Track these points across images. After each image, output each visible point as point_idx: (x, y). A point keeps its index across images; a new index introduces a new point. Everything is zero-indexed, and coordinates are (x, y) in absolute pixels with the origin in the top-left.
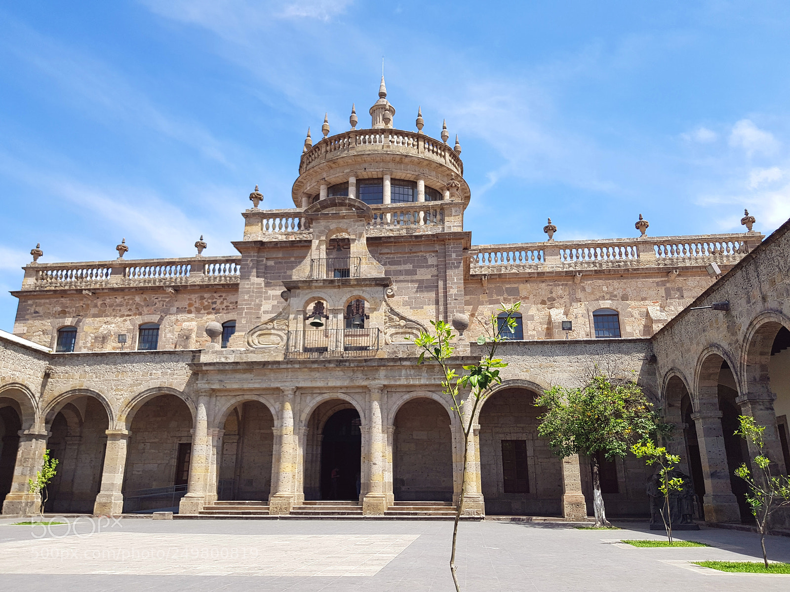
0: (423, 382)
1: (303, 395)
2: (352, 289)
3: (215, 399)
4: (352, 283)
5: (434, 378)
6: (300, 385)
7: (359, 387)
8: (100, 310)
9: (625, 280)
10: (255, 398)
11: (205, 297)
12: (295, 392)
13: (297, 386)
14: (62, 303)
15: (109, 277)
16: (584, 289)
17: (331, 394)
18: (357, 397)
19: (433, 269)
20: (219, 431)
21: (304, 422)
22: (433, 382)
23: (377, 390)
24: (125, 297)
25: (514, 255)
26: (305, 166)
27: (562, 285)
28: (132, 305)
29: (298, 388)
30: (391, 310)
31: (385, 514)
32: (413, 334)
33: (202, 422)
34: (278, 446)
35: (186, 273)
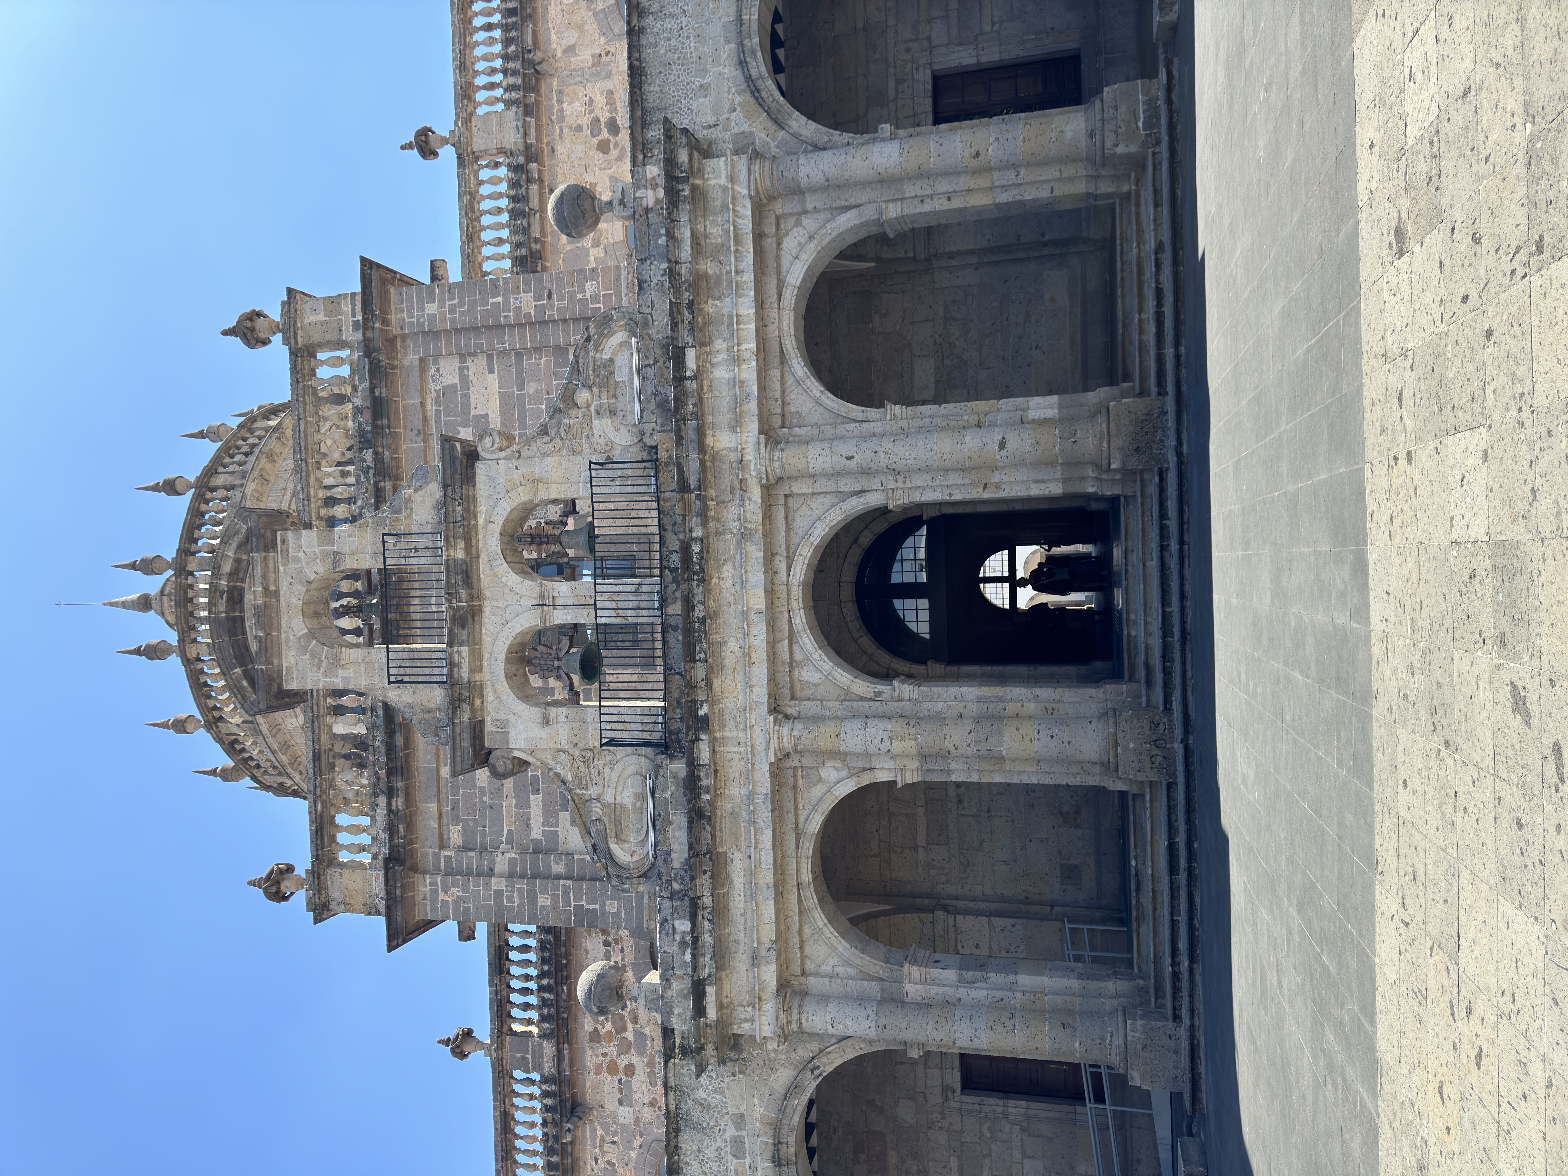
0: (747, 308)
1: (798, 694)
2: (480, 556)
3: (812, 980)
4: (460, 554)
5: (737, 272)
6: (761, 693)
7: (768, 516)
10: (808, 847)
12: (787, 717)
13: (766, 708)
16: (570, 49)
17: (794, 605)
18: (800, 523)
19: (472, 368)
21: (880, 687)
23: (777, 454)
27: (560, 102)
29: (775, 709)
30: (544, 431)
31: (1162, 392)
32: (611, 361)
33: (882, 1022)
34: (953, 766)
35: (532, 1082)
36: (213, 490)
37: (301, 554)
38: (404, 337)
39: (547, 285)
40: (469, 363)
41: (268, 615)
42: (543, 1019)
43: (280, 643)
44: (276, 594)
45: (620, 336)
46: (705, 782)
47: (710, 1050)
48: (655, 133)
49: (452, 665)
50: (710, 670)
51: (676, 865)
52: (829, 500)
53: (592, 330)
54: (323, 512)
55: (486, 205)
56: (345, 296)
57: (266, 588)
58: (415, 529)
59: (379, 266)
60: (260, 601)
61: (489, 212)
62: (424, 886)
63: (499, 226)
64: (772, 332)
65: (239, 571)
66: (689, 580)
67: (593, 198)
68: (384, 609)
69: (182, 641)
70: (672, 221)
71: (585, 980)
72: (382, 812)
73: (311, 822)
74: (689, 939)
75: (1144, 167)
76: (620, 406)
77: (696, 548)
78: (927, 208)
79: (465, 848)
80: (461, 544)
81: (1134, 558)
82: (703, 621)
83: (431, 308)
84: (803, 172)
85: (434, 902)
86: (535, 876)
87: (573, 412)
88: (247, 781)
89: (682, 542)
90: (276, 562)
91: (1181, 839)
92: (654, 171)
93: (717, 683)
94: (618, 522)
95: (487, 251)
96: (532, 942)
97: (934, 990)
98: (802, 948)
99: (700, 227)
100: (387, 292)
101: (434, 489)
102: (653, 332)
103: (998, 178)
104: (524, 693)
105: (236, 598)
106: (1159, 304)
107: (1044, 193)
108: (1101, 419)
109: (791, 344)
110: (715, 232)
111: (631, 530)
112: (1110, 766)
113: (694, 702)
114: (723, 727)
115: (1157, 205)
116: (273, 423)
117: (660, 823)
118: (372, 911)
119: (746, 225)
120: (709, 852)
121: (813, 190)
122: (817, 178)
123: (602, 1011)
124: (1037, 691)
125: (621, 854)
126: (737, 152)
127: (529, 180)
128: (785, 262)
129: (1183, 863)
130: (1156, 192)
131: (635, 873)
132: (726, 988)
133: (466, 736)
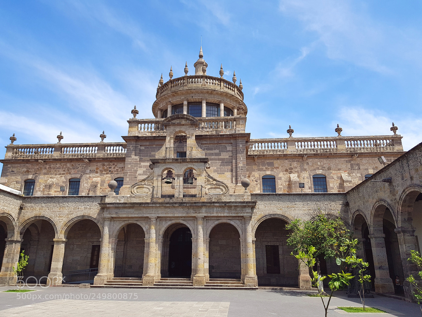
0: (225, 215)
1: (161, 221)
2: (187, 164)
3: (113, 222)
4: (188, 161)
5: (232, 213)
6: (160, 216)
7: (191, 217)
8: (48, 171)
9: (329, 159)
10: (135, 222)
11: (105, 164)
12: (157, 219)
13: (158, 216)
14: (27, 167)
15: (53, 153)
16: (308, 164)
17: (176, 220)
18: (190, 222)
19: (230, 153)
20: (115, 240)
21: (161, 236)
22: (231, 215)
23: (201, 219)
24: (62, 164)
25: (271, 144)
26: (159, 94)
27: (297, 161)
28: (65, 168)
29: (158, 217)
30: (209, 175)
31: (205, 286)
32: (220, 188)
33: (106, 235)
34: (147, 248)
35: (95, 151)
36: (220, 82)
37: (190, 130)
38: (236, 140)
39: (244, 169)
41: (179, 125)
44: (183, 126)
46: (146, 205)
48: (255, 199)
49: (169, 159)
52: (193, 227)
56: (245, 130)
58: (193, 152)
59: (250, 138)
63: (271, 147)
67: (247, 187)
69: (188, 77)
74: (120, 202)
76: (212, 190)
77: (185, 205)
78: (241, 246)
79: (140, 150)
82: (173, 206)
87: (212, 181)
88: (160, 86)
92: (250, 198)
93: (162, 207)
98: (118, 221)
102: (223, 197)
108: (203, 275)
109: (221, 221)
110: (239, 209)
114: (155, 208)
117: (140, 196)
118: (129, 133)
119: (239, 215)
120: (134, 206)
121: (245, 226)
125: (135, 189)
126: (251, 213)
128: (234, 221)
131: (132, 190)
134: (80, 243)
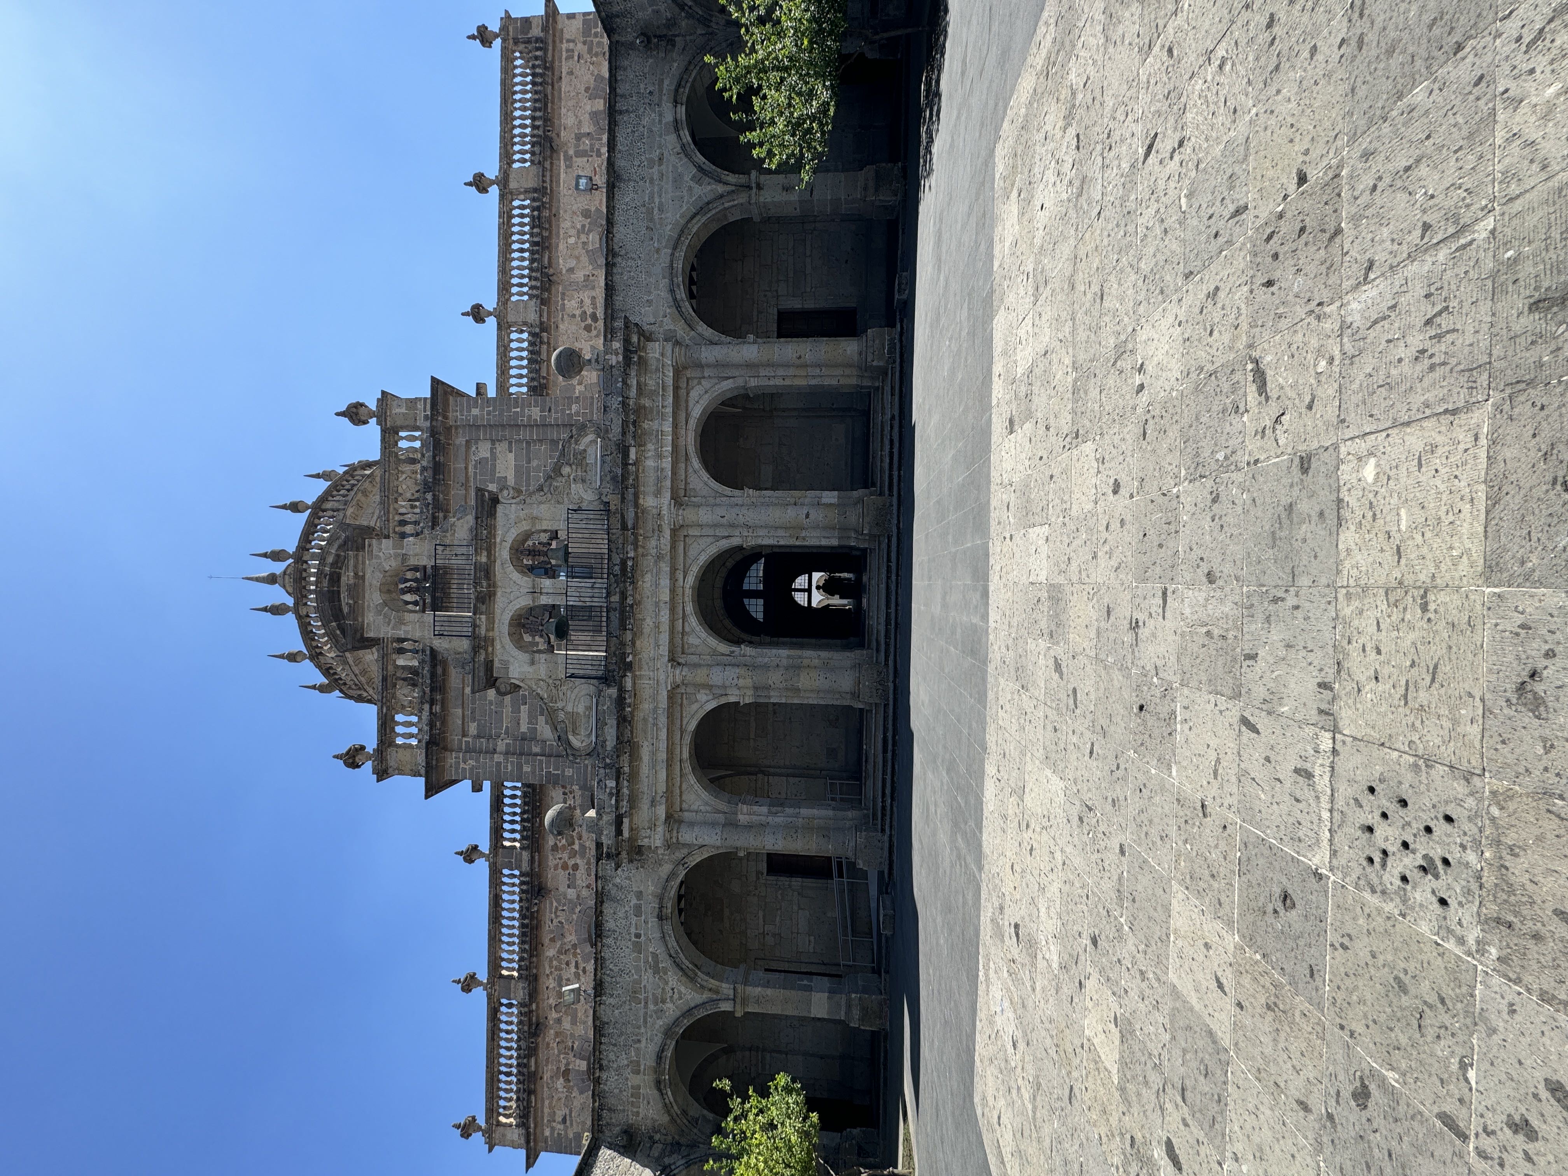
0: (668, 428)
1: (686, 651)
2: (497, 561)
3: (686, 814)
4: (484, 559)
5: (663, 407)
6: (664, 650)
7: (673, 547)
8: (566, 1013)
10: (687, 739)
12: (679, 664)
13: (667, 658)
14: (552, 1077)
15: (515, 1002)
16: (571, 270)
17: (686, 599)
18: (692, 553)
19: (499, 449)
20: (745, 802)
21: (733, 649)
22: (669, 410)
23: (681, 512)
24: (548, 972)
27: (563, 299)
29: (672, 659)
30: (541, 489)
31: (891, 494)
32: (585, 450)
33: (725, 836)
34: (772, 693)
35: (514, 876)
36: (324, 511)
37: (381, 554)
38: (457, 427)
39: (548, 404)
40: (497, 445)
41: (356, 590)
42: (523, 838)
43: (363, 608)
44: (363, 577)
45: (591, 437)
46: (628, 701)
47: (624, 854)
48: (619, 324)
49: (475, 626)
50: (635, 635)
51: (609, 748)
52: (710, 540)
53: (574, 432)
54: (397, 529)
55: (514, 354)
56: (420, 399)
57: (356, 574)
58: (456, 543)
59: (443, 383)
60: (352, 581)
61: (516, 358)
62: (451, 759)
63: (521, 367)
64: (682, 442)
65: (338, 562)
66: (625, 582)
67: (580, 357)
68: (434, 589)
69: (296, 604)
70: (626, 375)
71: (550, 815)
72: (426, 714)
73: (378, 719)
74: (614, 791)
75: (887, 374)
76: (588, 477)
77: (630, 563)
78: (771, 383)
79: (479, 736)
80: (485, 553)
81: (873, 582)
82: (632, 606)
83: (475, 411)
84: (703, 355)
85: (457, 769)
86: (521, 754)
87: (560, 479)
88: (337, 693)
89: (622, 559)
90: (364, 557)
91: (890, 734)
92: (617, 345)
93: (638, 643)
94: (584, 545)
95: (513, 381)
96: (518, 793)
97: (754, 818)
98: (681, 796)
99: (642, 379)
100: (447, 400)
101: (470, 519)
102: (610, 436)
103: (812, 371)
104: (520, 645)
105: (335, 579)
106: (891, 448)
107: (834, 382)
108: (860, 506)
109: (691, 449)
110: (651, 383)
111: (591, 551)
112: (855, 695)
113: (624, 653)
114: (640, 669)
115: (892, 395)
116: (367, 472)
117: (600, 724)
118: (416, 774)
119: (670, 381)
120: (629, 741)
121: (709, 366)
122: (711, 360)
123: (560, 833)
124: (820, 653)
125: (575, 742)
126: (666, 340)
127: (541, 343)
128: (691, 404)
129: (890, 747)
130: (893, 388)
131: (584, 753)
132: (635, 819)
133: (482, 669)
134: (761, 914)
